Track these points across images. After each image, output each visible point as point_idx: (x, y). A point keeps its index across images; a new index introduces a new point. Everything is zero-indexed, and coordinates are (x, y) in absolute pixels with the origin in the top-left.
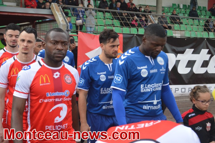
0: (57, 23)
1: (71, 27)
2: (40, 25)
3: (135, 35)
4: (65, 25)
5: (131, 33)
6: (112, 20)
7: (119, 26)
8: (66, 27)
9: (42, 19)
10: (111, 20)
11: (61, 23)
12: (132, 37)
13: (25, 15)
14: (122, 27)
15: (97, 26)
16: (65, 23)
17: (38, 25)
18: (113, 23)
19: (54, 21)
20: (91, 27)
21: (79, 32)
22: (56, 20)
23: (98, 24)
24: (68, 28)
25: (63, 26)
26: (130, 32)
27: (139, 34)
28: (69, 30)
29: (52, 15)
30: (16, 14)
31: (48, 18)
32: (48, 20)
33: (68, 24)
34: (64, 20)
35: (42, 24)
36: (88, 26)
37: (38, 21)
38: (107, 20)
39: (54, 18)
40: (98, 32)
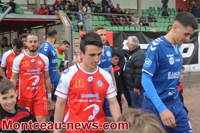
1: (74, 27)
2: (51, 27)
3: (122, 32)
5: (119, 30)
7: (110, 25)
9: (53, 23)
10: (104, 21)
11: (67, 25)
12: (120, 33)
15: (94, 26)
16: (69, 25)
17: (49, 27)
18: (105, 23)
19: (61, 23)
21: (80, 31)
22: (63, 23)
24: (71, 28)
25: (68, 27)
27: (125, 30)
28: (72, 30)
29: (60, 19)
31: (57, 22)
32: (57, 23)
33: (72, 25)
34: (68, 23)
35: (52, 27)
36: (87, 26)
37: (49, 24)
38: (100, 21)
39: (61, 21)
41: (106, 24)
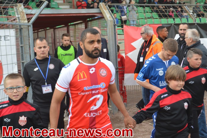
0: (105, 20)
1: (117, 22)
2: (91, 22)
3: (173, 25)
4: (112, 21)
6: (151, 13)
7: (157, 17)
8: (113, 22)
9: (92, 17)
11: (109, 19)
12: (170, 27)
13: (78, 15)
14: (161, 19)
15: (139, 19)
16: (112, 19)
17: (89, 22)
19: (102, 18)
20: (133, 21)
21: (124, 26)
22: (104, 17)
23: (139, 18)
24: (114, 23)
25: (110, 21)
26: (168, 23)
28: (115, 25)
29: (101, 13)
30: (71, 15)
31: (96, 16)
32: (96, 18)
33: (115, 19)
34: (111, 16)
35: (93, 22)
36: (131, 20)
37: (88, 19)
38: (146, 13)
39: (103, 15)
40: (139, 24)
41: (153, 16)
